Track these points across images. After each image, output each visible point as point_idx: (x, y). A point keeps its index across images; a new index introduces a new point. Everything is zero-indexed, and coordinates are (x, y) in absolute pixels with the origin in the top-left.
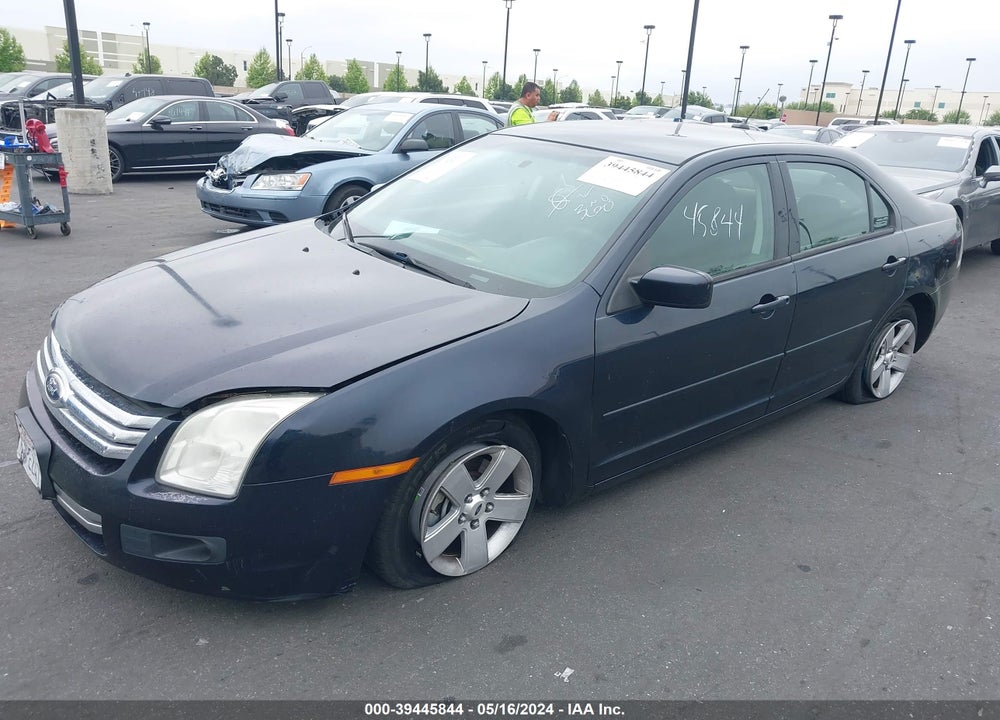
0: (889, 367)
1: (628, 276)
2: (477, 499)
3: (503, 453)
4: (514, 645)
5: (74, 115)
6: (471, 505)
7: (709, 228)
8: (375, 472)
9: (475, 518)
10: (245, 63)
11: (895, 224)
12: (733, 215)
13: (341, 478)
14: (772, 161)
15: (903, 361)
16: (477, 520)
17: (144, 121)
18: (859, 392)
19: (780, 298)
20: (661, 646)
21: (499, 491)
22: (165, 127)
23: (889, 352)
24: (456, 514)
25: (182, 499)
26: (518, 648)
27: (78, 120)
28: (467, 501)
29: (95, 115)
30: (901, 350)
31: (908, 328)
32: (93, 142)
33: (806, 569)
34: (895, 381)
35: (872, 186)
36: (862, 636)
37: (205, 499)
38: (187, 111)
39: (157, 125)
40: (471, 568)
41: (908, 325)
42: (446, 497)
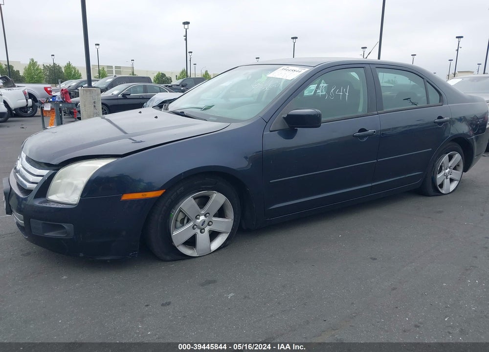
0: (449, 177)
1: (282, 114)
2: (202, 218)
3: (215, 195)
4: (210, 283)
5: (87, 91)
6: (199, 221)
7: (329, 95)
8: (143, 195)
9: (202, 227)
10: (176, 76)
11: (443, 101)
12: (343, 90)
13: (126, 197)
14: (367, 66)
15: (457, 175)
16: (204, 229)
17: (119, 94)
18: (431, 190)
19: (370, 131)
20: (284, 287)
21: (215, 216)
22: (128, 97)
23: (446, 169)
24: (191, 224)
25: (55, 206)
26: (211, 285)
27: (88, 93)
28: (197, 218)
29: (96, 90)
30: (455, 169)
31: (458, 157)
32: (94, 102)
33: (375, 259)
34: (453, 186)
35: (428, 82)
36: (393, 286)
37: (65, 205)
38: (138, 89)
39: (124, 96)
40: (201, 254)
41: (457, 155)
42: (186, 216)
